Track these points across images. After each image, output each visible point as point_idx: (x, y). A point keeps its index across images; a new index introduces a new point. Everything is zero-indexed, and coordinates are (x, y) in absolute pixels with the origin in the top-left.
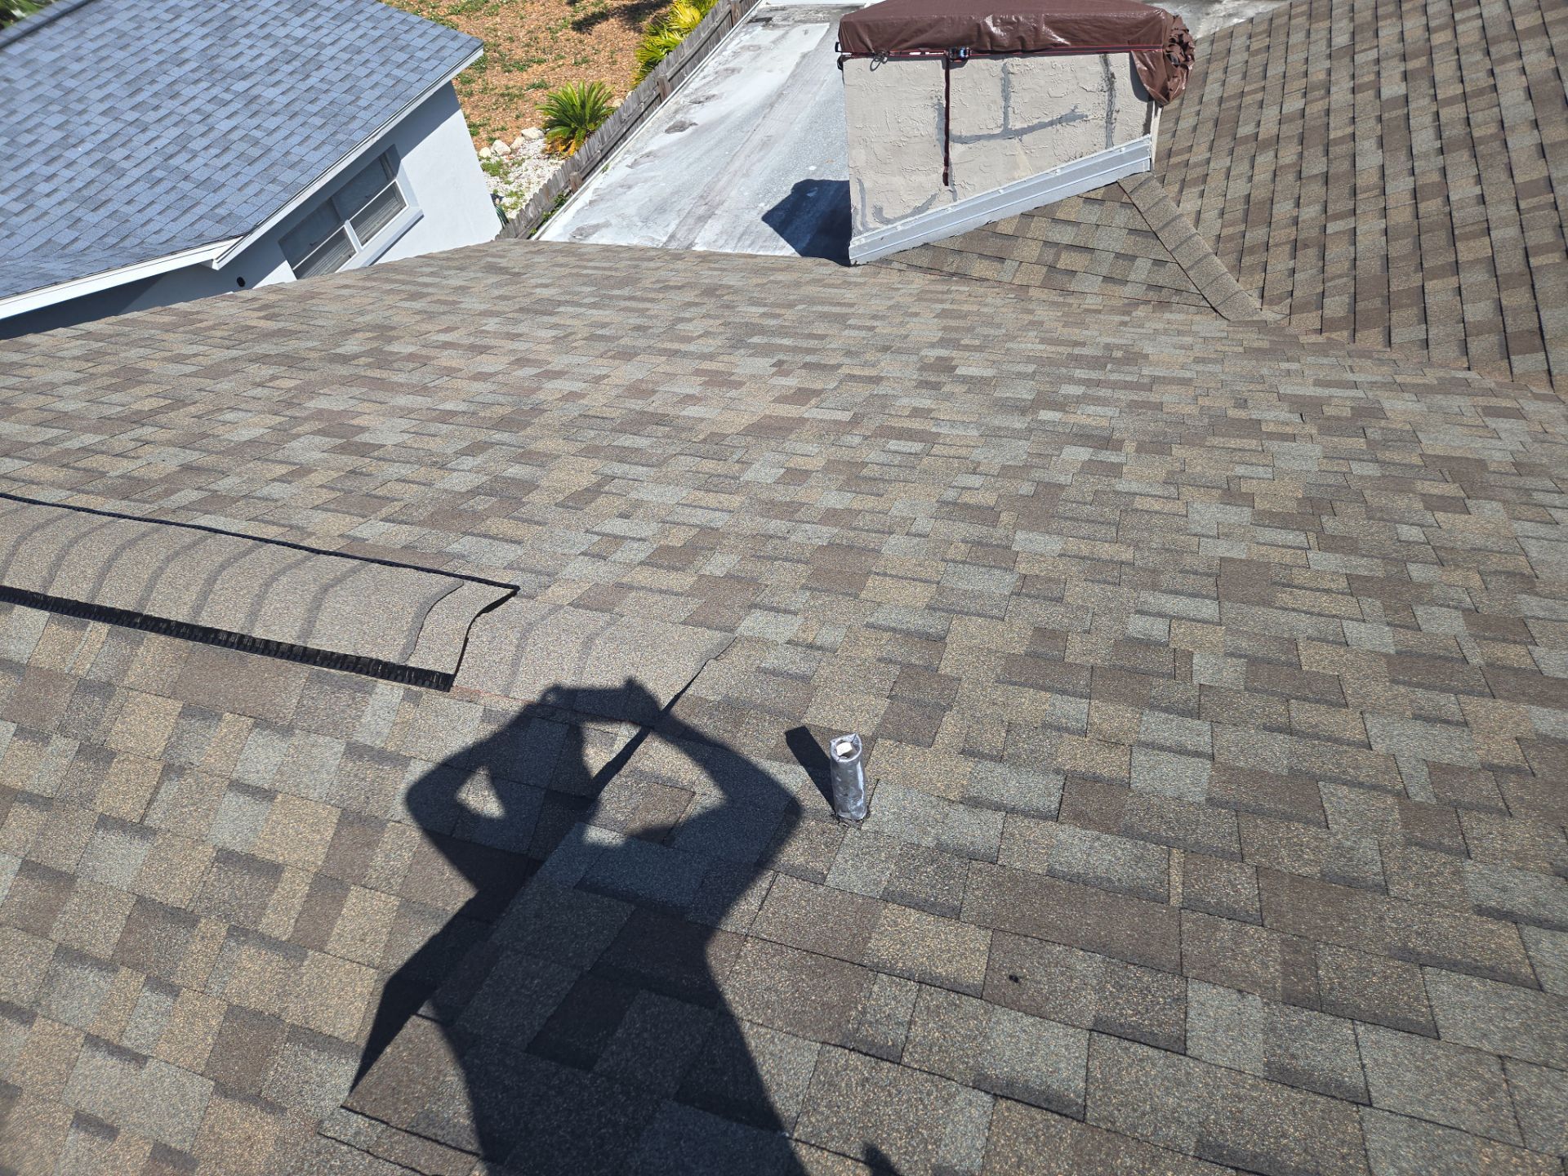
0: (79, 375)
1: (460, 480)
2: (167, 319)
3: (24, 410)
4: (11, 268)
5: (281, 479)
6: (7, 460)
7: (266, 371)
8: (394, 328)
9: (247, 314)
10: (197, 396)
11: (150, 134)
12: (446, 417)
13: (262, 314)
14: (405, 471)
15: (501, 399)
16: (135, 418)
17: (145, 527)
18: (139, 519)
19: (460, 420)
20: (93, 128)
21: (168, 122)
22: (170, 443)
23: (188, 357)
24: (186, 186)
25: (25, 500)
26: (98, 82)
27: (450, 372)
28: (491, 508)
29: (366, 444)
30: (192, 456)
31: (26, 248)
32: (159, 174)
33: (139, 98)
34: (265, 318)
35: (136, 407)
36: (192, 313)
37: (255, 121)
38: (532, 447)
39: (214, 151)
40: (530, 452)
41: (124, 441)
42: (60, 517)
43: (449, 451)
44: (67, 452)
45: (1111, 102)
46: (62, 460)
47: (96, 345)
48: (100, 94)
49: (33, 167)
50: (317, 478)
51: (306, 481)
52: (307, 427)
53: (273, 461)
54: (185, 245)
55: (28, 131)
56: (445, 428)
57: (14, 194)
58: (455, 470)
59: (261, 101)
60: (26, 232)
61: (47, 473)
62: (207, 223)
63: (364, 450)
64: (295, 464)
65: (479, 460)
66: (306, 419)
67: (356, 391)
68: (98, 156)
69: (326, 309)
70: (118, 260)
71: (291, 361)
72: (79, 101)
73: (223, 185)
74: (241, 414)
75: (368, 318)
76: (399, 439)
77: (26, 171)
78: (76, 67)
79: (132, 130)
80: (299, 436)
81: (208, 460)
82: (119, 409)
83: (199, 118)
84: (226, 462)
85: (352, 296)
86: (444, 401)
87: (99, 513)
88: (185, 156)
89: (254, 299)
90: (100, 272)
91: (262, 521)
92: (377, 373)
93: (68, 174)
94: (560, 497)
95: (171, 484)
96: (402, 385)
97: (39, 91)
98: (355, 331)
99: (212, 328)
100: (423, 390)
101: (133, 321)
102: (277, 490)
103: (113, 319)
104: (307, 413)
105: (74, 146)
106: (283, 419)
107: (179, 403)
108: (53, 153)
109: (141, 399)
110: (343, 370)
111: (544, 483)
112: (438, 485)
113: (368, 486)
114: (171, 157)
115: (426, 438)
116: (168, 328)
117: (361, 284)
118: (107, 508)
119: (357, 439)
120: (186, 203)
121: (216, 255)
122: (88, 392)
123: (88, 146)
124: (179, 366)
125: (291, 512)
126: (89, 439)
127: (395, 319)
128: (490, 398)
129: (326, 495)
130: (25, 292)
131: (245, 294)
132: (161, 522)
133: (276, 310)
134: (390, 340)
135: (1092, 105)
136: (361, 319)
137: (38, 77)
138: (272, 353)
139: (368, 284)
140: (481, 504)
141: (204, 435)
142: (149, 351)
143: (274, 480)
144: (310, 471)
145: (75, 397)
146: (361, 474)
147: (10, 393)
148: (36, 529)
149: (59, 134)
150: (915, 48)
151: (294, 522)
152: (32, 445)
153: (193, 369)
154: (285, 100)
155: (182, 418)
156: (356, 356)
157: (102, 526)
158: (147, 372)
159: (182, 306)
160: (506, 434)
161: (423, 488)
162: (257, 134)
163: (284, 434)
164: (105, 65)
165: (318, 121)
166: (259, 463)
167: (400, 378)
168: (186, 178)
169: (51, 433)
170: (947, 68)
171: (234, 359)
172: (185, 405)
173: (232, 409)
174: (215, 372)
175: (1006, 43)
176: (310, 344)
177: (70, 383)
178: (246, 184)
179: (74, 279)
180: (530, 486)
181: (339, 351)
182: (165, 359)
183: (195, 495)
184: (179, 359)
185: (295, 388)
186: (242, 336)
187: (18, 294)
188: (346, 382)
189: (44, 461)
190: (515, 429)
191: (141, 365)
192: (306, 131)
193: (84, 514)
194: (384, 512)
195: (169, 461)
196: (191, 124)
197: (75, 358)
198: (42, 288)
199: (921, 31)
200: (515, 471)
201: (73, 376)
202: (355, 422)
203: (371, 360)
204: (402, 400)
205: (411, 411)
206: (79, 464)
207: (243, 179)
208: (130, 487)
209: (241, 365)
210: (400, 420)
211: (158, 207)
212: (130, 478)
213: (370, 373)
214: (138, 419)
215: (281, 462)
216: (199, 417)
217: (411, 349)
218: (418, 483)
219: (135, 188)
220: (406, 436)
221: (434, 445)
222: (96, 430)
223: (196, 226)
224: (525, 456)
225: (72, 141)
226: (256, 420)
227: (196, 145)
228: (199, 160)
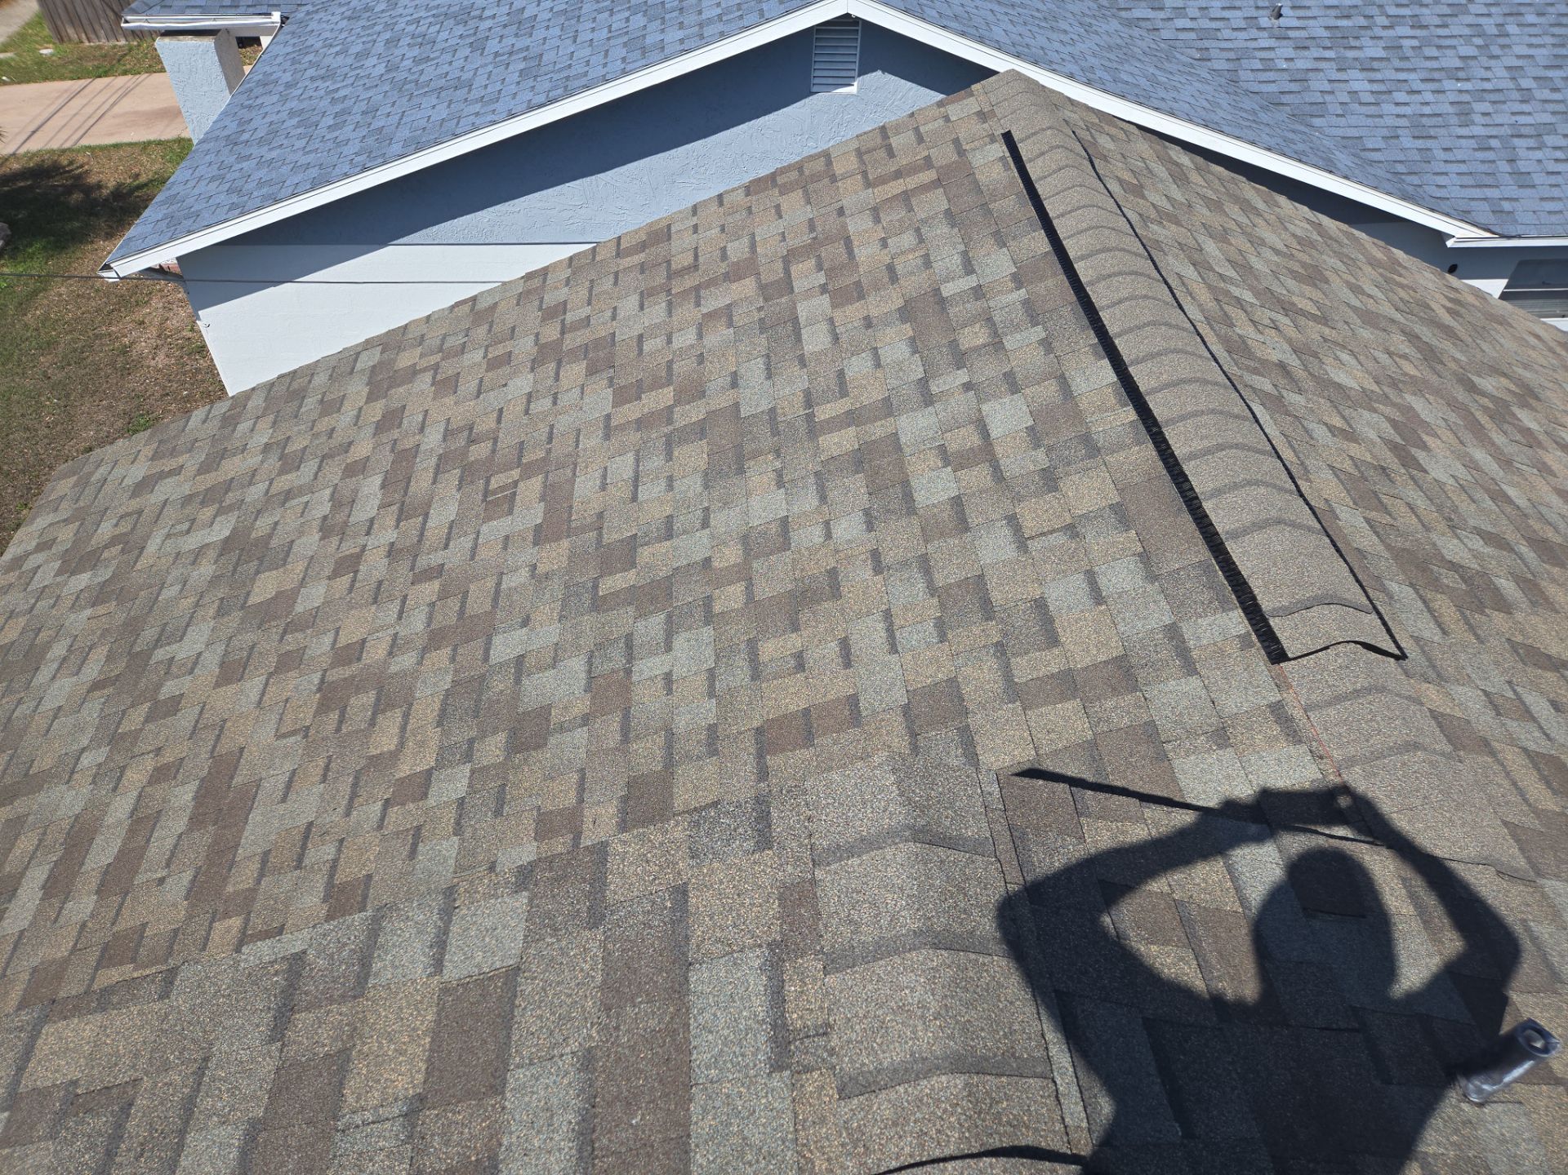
0: (1285, 250)
1: (1453, 548)
2: (1379, 255)
3: (1231, 244)
4: (1315, 139)
5: (1331, 429)
6: (1192, 268)
7: (1405, 348)
8: (1538, 399)
9: (1437, 296)
10: (1340, 325)
11: (1526, 108)
12: (1499, 497)
13: (1449, 305)
14: (1421, 503)
15: (1562, 526)
16: (1287, 306)
17: (1222, 379)
18: (1224, 372)
19: (1508, 509)
20: (1488, 74)
21: (1550, 107)
22: (1289, 341)
23: (1363, 293)
24: (1504, 167)
25: (1177, 302)
26: (1534, 41)
27: (1544, 470)
28: (1454, 589)
29: (1415, 459)
30: (1293, 361)
31: (1340, 132)
32: (1494, 143)
33: (1550, 73)
34: (1448, 310)
35: (1295, 299)
36: (1400, 265)
38: (1543, 584)
39: (1559, 154)
40: (1536, 585)
41: (1265, 315)
42: (1184, 329)
43: (1472, 522)
44: (1227, 293)
46: (1219, 295)
47: (1315, 236)
48: (1523, 50)
49: (1412, 76)
50: (1355, 450)
51: (1345, 445)
52: (1388, 410)
53: (1339, 412)
54: (1448, 210)
55: (1439, 47)
56: (1489, 503)
57: (1376, 87)
58: (1459, 538)
60: (1353, 120)
61: (1204, 295)
62: (1485, 206)
63: (1409, 462)
64: (1351, 427)
65: (1488, 550)
66: (1394, 405)
67: (1453, 417)
68: (1466, 98)
69: (1502, 341)
70: (1388, 186)
71: (1431, 356)
72: (1503, 47)
73: (1534, 186)
74: (1353, 362)
75: (1527, 375)
76: (1443, 478)
77: (1402, 76)
78: (1531, 18)
79: (1516, 95)
80: (1375, 411)
81: (1300, 373)
82: (1285, 292)
84: (1309, 384)
85: (1534, 348)
86: (1512, 484)
87: (1207, 347)
88: (1532, 143)
89: (1456, 290)
90: (1367, 186)
91: (1289, 442)
92: (1484, 419)
93: (1429, 97)
94: (1519, 639)
95: (1263, 367)
96: (1493, 444)
97: (1482, 20)
98: (1505, 375)
99: (1402, 286)
100: (1507, 463)
101: (1357, 239)
102: (1320, 432)
103: (1344, 227)
104: (1399, 401)
105: (1458, 80)
106: (1378, 390)
107: (1324, 320)
108: (1436, 75)
109: (1304, 298)
110: (1461, 395)
111: (1519, 616)
112: (1434, 536)
113: (1382, 487)
114: (1520, 136)
115: (1464, 497)
116: (1373, 263)
117: (1553, 344)
118: (1213, 348)
119: (1413, 450)
120: (1488, 180)
121: (1460, 234)
122: (1277, 265)
123: (1468, 86)
124: (1351, 295)
125: (1314, 454)
126: (1248, 296)
127: (1548, 393)
128: (1553, 518)
129: (1348, 465)
130: (1305, 163)
131: (1452, 279)
132: (1234, 385)
133: (1463, 311)
134: (1524, 405)
136: (1520, 371)
137: (1493, 10)
138: (1424, 339)
139: (1559, 350)
140: (1449, 579)
141: (1315, 355)
142: (1343, 268)
143: (1326, 424)
144: (1356, 441)
145: (1267, 262)
146: (1388, 475)
147: (1235, 227)
148: (1166, 324)
149: (1458, 63)
151: (1307, 462)
152: (1213, 270)
153: (1358, 304)
155: (1314, 331)
156: (1483, 394)
157: (1201, 356)
158: (1327, 281)
159: (1399, 254)
160: (1532, 554)
161: (1420, 526)
163: (1367, 400)
164: (1556, 30)
166: (1329, 404)
167: (1499, 439)
168: (1511, 161)
169: (1231, 273)
171: (1393, 321)
172: (1326, 325)
173: (1352, 353)
174: (1370, 319)
176: (1458, 355)
177: (1273, 249)
178: (1553, 199)
179: (1346, 177)
180: (1504, 605)
181: (1475, 379)
182: (1347, 283)
183: (1268, 387)
184: (1356, 290)
185: (1412, 377)
186: (1416, 309)
187: (1300, 161)
188: (1453, 404)
189: (1210, 287)
190: (1545, 558)
191: (1327, 273)
193: (1199, 340)
194: (1373, 515)
195: (1275, 350)
197: (1294, 235)
198: (1318, 168)
200: (1507, 586)
201: (1280, 246)
202: (1425, 438)
203: (1491, 405)
204: (1480, 455)
205: (1477, 468)
206: (1226, 307)
207: (1556, 193)
208: (1238, 348)
209: (1394, 328)
210: (1460, 466)
211: (1463, 168)
212: (1244, 342)
213: (1479, 415)
214: (1288, 308)
215: (1344, 417)
216: (1325, 340)
217: (1533, 426)
218: (1420, 521)
219: (1463, 142)
220: (1451, 481)
221: (1465, 507)
222: (1257, 294)
223: (1473, 203)
224: (1529, 585)
225: (1461, 74)
226: (1359, 374)
227: (1550, 140)
228: (1539, 155)
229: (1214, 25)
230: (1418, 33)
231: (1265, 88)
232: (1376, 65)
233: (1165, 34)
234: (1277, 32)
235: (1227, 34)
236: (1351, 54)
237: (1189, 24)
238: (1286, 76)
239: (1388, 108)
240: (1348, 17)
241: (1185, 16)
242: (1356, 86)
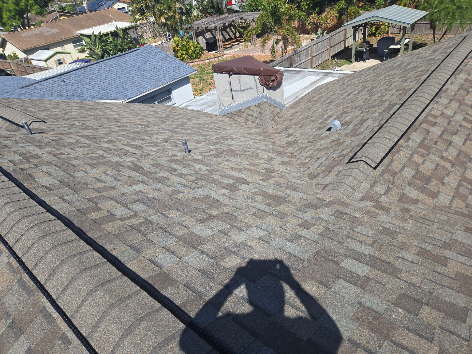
11: (121, 79)
20: (111, 77)
21: (125, 77)
24: (122, 89)
26: (117, 69)
31: (88, 95)
32: (118, 86)
33: (122, 72)
37: (141, 79)
39: (131, 84)
45: (257, 86)
48: (116, 71)
49: (97, 82)
55: (100, 76)
57: (91, 86)
59: (145, 76)
60: (90, 93)
62: (122, 96)
72: (112, 72)
73: (129, 90)
79: (118, 78)
83: (131, 77)
88: (125, 84)
93: (102, 84)
97: (106, 69)
108: (102, 80)
114: (122, 84)
120: (120, 92)
121: (122, 101)
123: (109, 80)
135: (254, 86)
137: (107, 67)
149: (105, 77)
150: (224, 71)
154: (150, 76)
162: (141, 82)
164: (120, 66)
165: (154, 81)
170: (230, 76)
175: (237, 72)
178: (133, 90)
192: (150, 82)
196: (129, 78)
199: (224, 68)
211: (115, 92)
219: (113, 88)
227: (128, 82)
228: (127, 85)
229: (51, 88)
230: (95, 75)
231: (69, 94)
232: (89, 83)
233: (41, 93)
234: (66, 85)
235: (55, 88)
236: (83, 83)
237: (46, 90)
238: (72, 91)
239: (95, 89)
240: (79, 77)
241: (44, 89)
242: (87, 87)
